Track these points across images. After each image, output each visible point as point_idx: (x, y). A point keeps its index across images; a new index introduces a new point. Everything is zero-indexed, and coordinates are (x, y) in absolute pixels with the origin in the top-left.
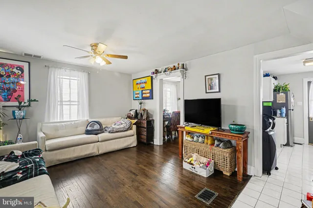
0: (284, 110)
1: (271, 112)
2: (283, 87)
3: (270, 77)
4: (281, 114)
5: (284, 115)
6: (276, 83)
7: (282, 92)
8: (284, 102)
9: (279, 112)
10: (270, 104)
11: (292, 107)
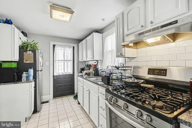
0: (31, 71)
1: (14, 76)
2: (31, 45)
3: (13, 26)
4: (28, 77)
5: (31, 78)
6: (24, 39)
7: (29, 50)
8: (32, 62)
9: (24, 75)
10: (14, 65)
11: (40, 67)
